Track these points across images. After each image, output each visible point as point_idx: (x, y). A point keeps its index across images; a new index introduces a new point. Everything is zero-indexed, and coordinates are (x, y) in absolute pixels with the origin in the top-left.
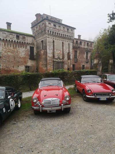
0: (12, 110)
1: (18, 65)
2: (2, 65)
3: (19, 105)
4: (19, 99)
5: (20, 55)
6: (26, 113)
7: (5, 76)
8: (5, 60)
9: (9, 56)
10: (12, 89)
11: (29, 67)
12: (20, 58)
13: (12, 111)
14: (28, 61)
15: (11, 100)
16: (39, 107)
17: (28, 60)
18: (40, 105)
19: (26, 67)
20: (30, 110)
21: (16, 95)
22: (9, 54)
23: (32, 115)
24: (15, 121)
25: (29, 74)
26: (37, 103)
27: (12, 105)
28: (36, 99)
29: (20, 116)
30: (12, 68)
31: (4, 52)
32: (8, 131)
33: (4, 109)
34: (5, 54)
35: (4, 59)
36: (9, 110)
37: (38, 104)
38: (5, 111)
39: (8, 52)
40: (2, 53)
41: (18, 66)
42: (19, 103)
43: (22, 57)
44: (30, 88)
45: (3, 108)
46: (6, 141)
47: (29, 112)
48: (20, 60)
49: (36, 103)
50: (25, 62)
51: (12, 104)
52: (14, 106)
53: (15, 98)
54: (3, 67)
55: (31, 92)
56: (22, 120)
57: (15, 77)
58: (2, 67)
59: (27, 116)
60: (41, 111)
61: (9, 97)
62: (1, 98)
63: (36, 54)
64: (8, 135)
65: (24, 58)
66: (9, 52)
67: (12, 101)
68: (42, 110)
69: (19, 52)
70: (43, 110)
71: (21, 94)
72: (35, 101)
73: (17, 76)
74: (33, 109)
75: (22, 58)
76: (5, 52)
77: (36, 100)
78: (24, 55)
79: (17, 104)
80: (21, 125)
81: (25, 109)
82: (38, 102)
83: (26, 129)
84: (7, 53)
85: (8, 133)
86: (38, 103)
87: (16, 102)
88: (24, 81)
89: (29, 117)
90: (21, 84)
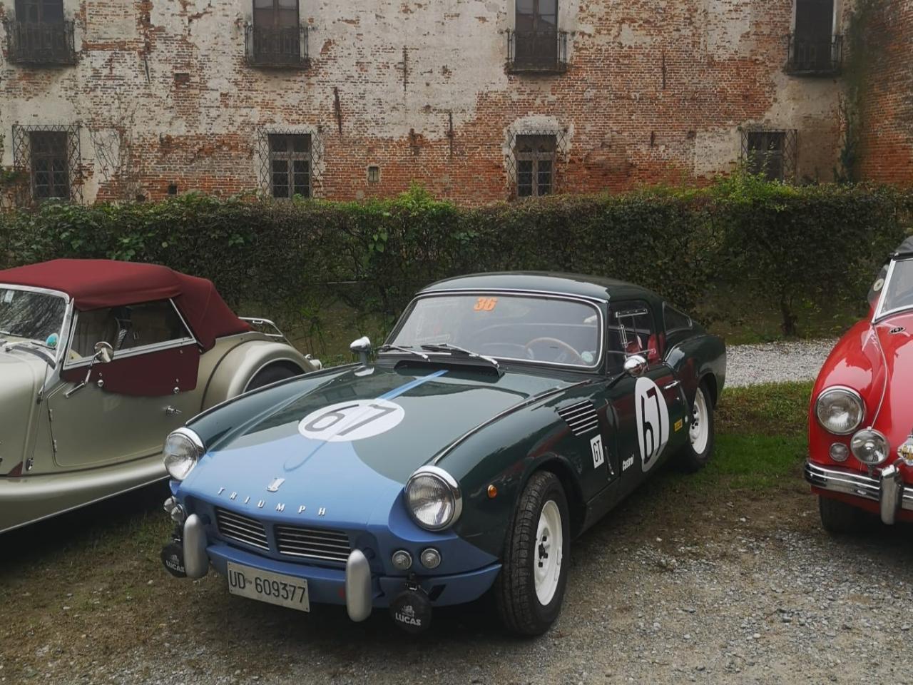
0: (647, 459)
1: (689, 125)
2: (572, 130)
3: (700, 440)
4: (700, 393)
5: (715, 37)
6: (755, 505)
7: (600, 209)
8: (594, 86)
9: (625, 55)
10: (654, 308)
11: (776, 138)
12: (711, 63)
13: (646, 468)
14: (773, 85)
15: (643, 384)
16: (877, 475)
17: (779, 77)
18: (885, 464)
19: (757, 139)
20: (786, 492)
21: (676, 353)
22: (629, 36)
23: (805, 532)
24: (669, 547)
25: (780, 199)
26: (855, 443)
27: (647, 426)
28: (846, 408)
29: (707, 520)
30: (644, 149)
31: (589, 29)
32: (621, 610)
33: (596, 444)
34: (602, 40)
35: (591, 79)
36: (631, 461)
37: (862, 451)
38: (601, 461)
39: (623, 21)
40: (578, 37)
41: (692, 135)
42: (693, 421)
43: (722, 55)
44: (786, 311)
45: (593, 434)
46: (609, 671)
47: (779, 509)
48: (707, 81)
49: (845, 438)
50: (752, 100)
51: (651, 417)
52: (665, 438)
53: (673, 373)
54: (576, 138)
55: (789, 346)
56: (724, 556)
57: (666, 217)
58: (570, 146)
59: (759, 535)
60: (887, 513)
61: (632, 361)
62: (579, 360)
63: (846, 25)
64: (624, 634)
65: (744, 66)
66: (625, 26)
67: (651, 393)
68: (899, 508)
69: (706, 12)
70: (906, 506)
71: (716, 351)
72: (839, 421)
73: (683, 207)
74: (817, 483)
75: (723, 66)
76: (603, 24)
77: (853, 413)
78: (746, 36)
79: (686, 428)
80: (712, 589)
81: (742, 478)
82: (862, 433)
83: (753, 628)
84: (614, 32)
85: (620, 622)
86: (869, 445)
87: (680, 410)
88: (736, 254)
89: (780, 548)
90: (710, 277)
